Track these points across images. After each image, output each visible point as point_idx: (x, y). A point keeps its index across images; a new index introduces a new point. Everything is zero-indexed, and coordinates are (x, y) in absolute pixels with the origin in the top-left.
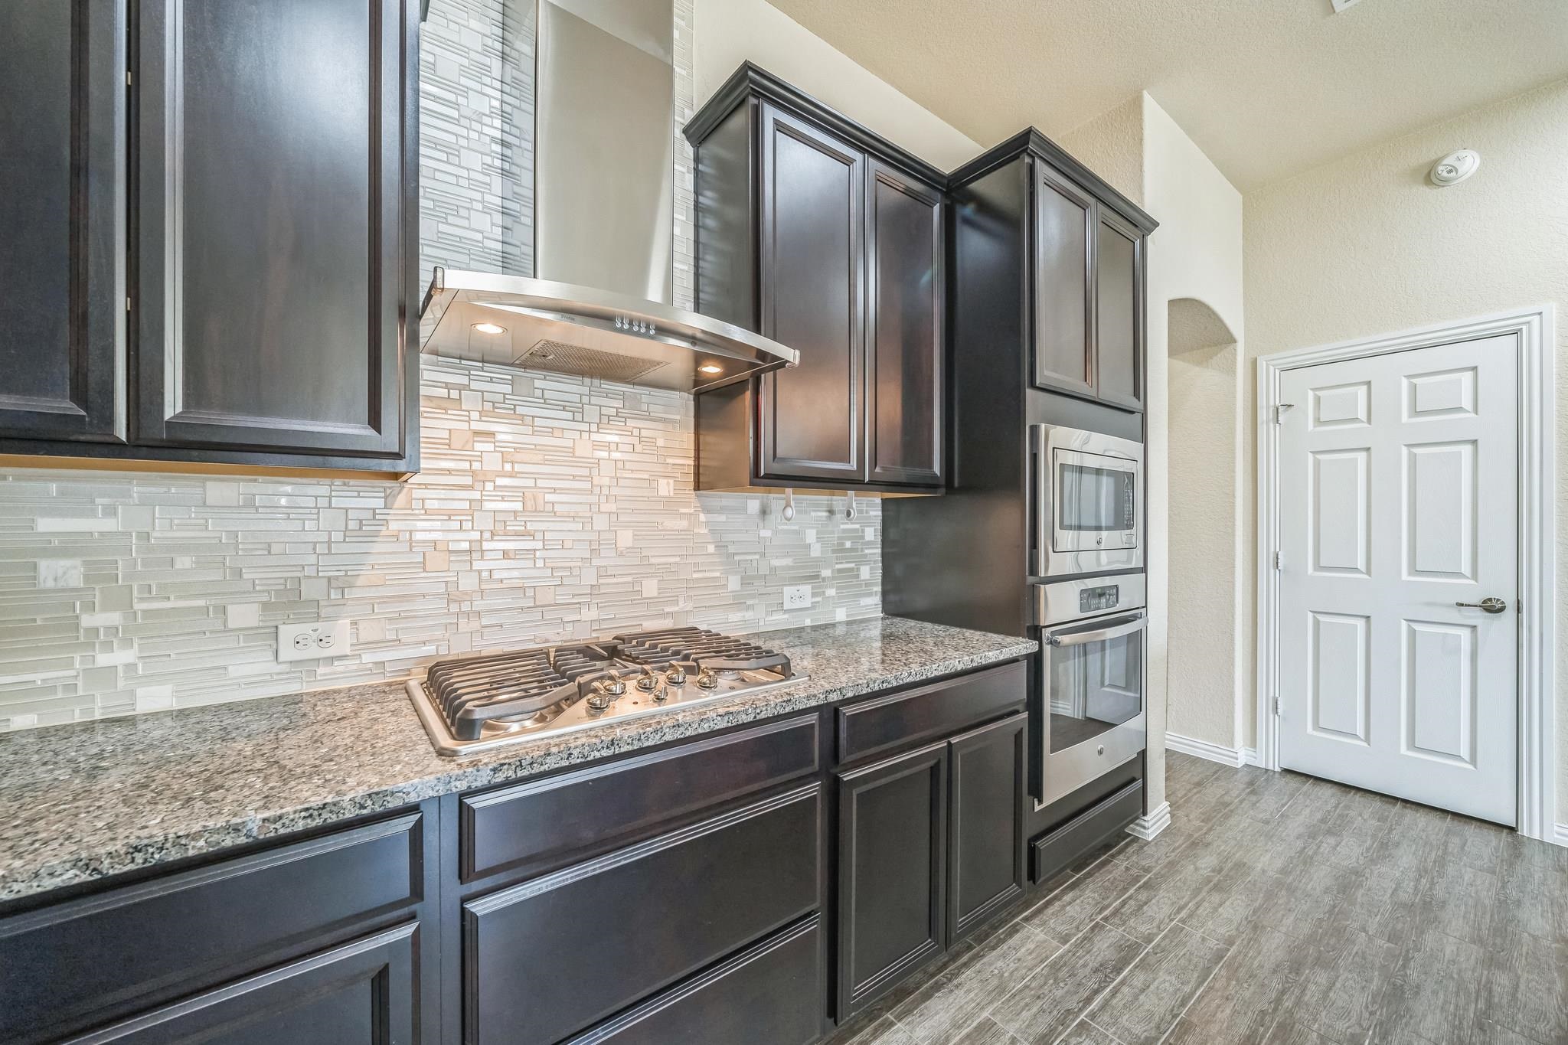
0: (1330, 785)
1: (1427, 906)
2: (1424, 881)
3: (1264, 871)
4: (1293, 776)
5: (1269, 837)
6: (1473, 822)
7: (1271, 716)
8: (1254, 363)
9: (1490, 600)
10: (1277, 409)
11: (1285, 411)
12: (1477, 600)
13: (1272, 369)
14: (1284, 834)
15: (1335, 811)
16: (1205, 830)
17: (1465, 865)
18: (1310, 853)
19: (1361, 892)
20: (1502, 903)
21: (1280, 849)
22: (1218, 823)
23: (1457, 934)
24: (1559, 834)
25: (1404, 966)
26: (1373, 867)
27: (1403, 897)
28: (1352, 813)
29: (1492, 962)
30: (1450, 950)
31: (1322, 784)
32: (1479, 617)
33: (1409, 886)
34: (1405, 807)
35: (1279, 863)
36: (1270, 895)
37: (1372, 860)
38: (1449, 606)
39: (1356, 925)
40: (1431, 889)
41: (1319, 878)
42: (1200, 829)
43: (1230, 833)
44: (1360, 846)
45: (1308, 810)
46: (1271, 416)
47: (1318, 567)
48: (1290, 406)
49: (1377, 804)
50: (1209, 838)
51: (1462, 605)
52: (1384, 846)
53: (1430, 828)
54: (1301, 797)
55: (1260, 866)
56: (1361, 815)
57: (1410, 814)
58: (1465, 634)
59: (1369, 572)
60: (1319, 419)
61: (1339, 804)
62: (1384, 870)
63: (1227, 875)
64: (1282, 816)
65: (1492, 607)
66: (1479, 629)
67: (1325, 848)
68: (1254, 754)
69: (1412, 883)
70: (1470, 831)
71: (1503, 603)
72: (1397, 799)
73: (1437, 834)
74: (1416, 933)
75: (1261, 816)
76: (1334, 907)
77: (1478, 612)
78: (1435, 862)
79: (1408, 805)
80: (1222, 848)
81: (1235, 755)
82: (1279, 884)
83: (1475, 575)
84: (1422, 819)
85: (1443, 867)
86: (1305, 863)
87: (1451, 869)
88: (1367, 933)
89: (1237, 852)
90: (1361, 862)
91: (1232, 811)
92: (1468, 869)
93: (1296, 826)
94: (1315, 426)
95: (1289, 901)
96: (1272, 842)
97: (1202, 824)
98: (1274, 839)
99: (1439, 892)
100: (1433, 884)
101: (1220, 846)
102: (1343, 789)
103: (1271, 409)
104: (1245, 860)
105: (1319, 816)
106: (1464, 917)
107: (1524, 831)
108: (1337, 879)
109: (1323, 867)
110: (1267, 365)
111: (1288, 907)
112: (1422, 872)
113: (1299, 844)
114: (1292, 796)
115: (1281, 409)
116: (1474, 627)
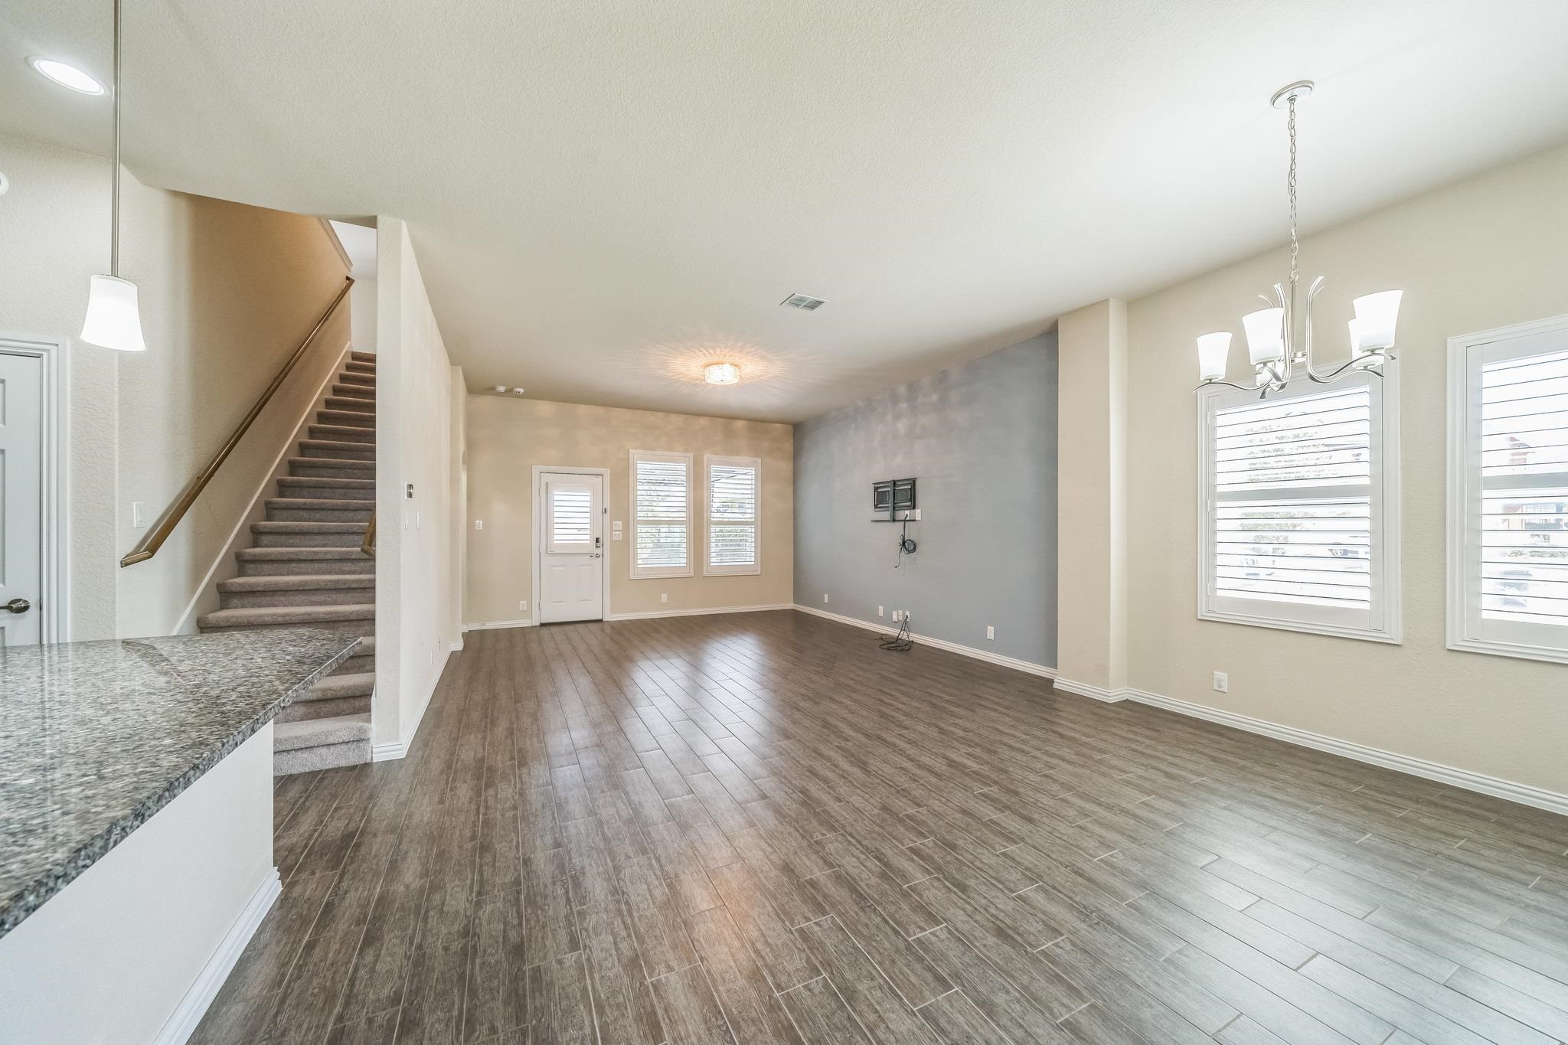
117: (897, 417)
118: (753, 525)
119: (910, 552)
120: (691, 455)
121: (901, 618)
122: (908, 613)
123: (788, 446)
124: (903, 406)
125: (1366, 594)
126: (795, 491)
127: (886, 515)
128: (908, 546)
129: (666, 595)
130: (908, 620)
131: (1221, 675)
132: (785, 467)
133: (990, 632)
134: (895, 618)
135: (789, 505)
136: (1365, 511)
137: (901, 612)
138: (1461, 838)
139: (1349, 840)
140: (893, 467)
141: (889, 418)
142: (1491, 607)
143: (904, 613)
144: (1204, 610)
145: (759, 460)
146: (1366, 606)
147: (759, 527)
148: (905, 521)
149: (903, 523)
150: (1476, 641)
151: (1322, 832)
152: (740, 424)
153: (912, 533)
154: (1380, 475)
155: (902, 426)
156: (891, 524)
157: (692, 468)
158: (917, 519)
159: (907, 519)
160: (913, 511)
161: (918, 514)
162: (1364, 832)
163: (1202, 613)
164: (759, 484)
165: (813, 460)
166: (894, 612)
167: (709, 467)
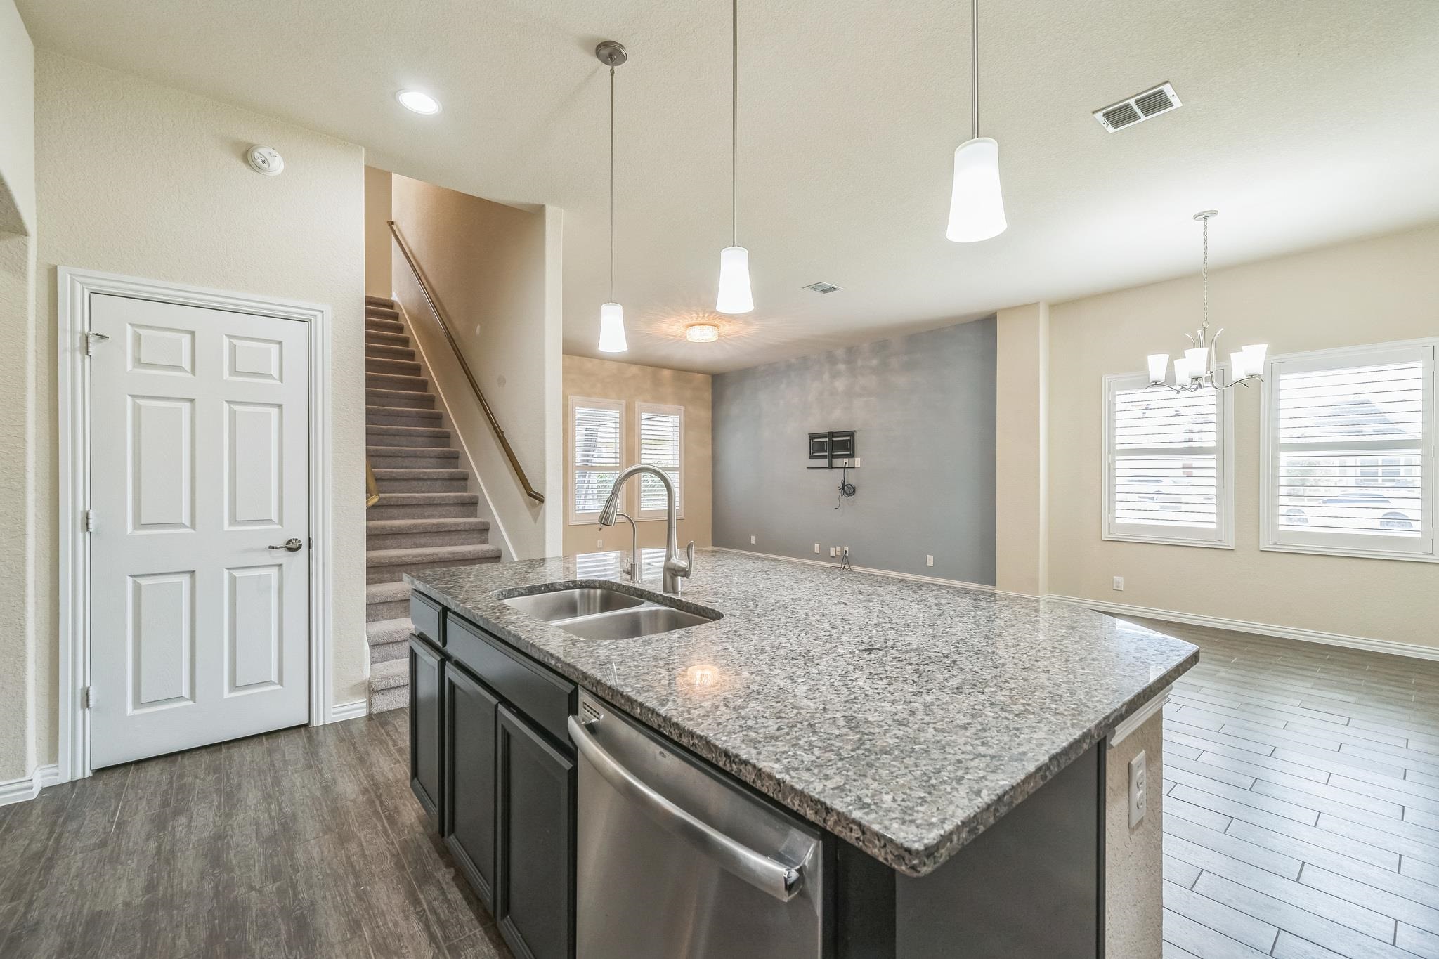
0: (154, 763)
1: (285, 827)
2: (272, 806)
3: (127, 905)
4: (110, 773)
5: (114, 860)
6: (281, 733)
7: (80, 713)
8: (53, 273)
9: (291, 541)
10: (87, 337)
11: (97, 341)
12: (282, 543)
13: (79, 287)
14: (131, 844)
15: (172, 787)
16: (22, 909)
17: (292, 773)
18: (168, 848)
19: (232, 852)
20: (326, 789)
21: (134, 865)
22: (37, 887)
23: (314, 835)
24: (334, 714)
25: (296, 894)
26: (230, 822)
27: (266, 831)
28: (189, 780)
29: (344, 839)
30: (315, 852)
31: (145, 765)
32: (282, 556)
33: (264, 817)
34: (229, 748)
35: (140, 883)
36: (147, 927)
37: (227, 815)
38: (264, 550)
39: (243, 890)
40: (280, 809)
41: (190, 864)
42: (13, 912)
43: (61, 889)
44: (210, 808)
45: (144, 802)
46: (78, 344)
47: (139, 524)
48: (103, 337)
49: (205, 758)
50: (34, 915)
51: (273, 548)
52: (230, 795)
53: (256, 757)
54: (130, 791)
55: (119, 901)
56: (197, 777)
57: (235, 751)
58: (274, 572)
59: (193, 526)
60: (139, 360)
61: (172, 778)
62: (241, 817)
63: (84, 944)
64: (118, 826)
65: (292, 547)
66: (284, 567)
67: (180, 832)
68: (55, 770)
69: (266, 815)
70: (282, 741)
71: (299, 541)
72: (219, 744)
73: (263, 758)
74: (289, 857)
75: (92, 841)
76: (217, 886)
77: (283, 552)
78: (272, 784)
79: (231, 745)
80: (59, 916)
81: (28, 784)
82: (151, 906)
83: (281, 522)
84: (247, 751)
85: (280, 785)
86: (168, 862)
87: (286, 783)
88: (255, 890)
89: (83, 906)
90: (219, 824)
91: (51, 859)
92: (296, 775)
93: (139, 824)
94: (134, 367)
95: (172, 917)
96: (121, 864)
97: (14, 904)
98: (123, 858)
99: (288, 810)
100: (279, 804)
101: (54, 916)
102: (169, 759)
103: (78, 336)
104: (98, 909)
105: (158, 801)
106: (311, 817)
107: (314, 724)
108: (206, 856)
109: (188, 853)
110: (72, 280)
111: (175, 923)
112: (267, 797)
113: (152, 845)
114: (118, 796)
115: (91, 339)
116: (280, 566)
117: (835, 375)
118: (676, 471)
119: (849, 495)
120: (624, 402)
121: (839, 553)
122: (846, 548)
123: (708, 395)
124: (842, 367)
125: (1213, 518)
126: (714, 439)
127: (824, 462)
128: (848, 490)
129: (601, 540)
130: (847, 555)
131: (1119, 579)
132: (705, 414)
133: (930, 560)
134: (833, 553)
135: (708, 452)
136: (1213, 464)
137: (839, 548)
138: (1279, 656)
139: (1227, 662)
140: (834, 420)
141: (826, 376)
142: (1284, 524)
143: (842, 549)
144: (1107, 534)
145: (683, 408)
146: (1214, 526)
147: (683, 473)
148: (845, 468)
149: (843, 469)
150: (1275, 544)
151: (1212, 659)
152: (666, 373)
153: (851, 479)
154: (1222, 440)
155: (840, 385)
156: (828, 470)
157: (624, 414)
158: (856, 466)
159: (847, 466)
160: (851, 459)
161: (857, 462)
162: (1232, 657)
163: (1106, 535)
164: (683, 432)
165: (734, 409)
166: (831, 549)
167: (640, 414)
